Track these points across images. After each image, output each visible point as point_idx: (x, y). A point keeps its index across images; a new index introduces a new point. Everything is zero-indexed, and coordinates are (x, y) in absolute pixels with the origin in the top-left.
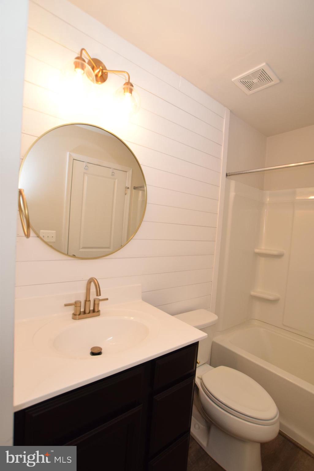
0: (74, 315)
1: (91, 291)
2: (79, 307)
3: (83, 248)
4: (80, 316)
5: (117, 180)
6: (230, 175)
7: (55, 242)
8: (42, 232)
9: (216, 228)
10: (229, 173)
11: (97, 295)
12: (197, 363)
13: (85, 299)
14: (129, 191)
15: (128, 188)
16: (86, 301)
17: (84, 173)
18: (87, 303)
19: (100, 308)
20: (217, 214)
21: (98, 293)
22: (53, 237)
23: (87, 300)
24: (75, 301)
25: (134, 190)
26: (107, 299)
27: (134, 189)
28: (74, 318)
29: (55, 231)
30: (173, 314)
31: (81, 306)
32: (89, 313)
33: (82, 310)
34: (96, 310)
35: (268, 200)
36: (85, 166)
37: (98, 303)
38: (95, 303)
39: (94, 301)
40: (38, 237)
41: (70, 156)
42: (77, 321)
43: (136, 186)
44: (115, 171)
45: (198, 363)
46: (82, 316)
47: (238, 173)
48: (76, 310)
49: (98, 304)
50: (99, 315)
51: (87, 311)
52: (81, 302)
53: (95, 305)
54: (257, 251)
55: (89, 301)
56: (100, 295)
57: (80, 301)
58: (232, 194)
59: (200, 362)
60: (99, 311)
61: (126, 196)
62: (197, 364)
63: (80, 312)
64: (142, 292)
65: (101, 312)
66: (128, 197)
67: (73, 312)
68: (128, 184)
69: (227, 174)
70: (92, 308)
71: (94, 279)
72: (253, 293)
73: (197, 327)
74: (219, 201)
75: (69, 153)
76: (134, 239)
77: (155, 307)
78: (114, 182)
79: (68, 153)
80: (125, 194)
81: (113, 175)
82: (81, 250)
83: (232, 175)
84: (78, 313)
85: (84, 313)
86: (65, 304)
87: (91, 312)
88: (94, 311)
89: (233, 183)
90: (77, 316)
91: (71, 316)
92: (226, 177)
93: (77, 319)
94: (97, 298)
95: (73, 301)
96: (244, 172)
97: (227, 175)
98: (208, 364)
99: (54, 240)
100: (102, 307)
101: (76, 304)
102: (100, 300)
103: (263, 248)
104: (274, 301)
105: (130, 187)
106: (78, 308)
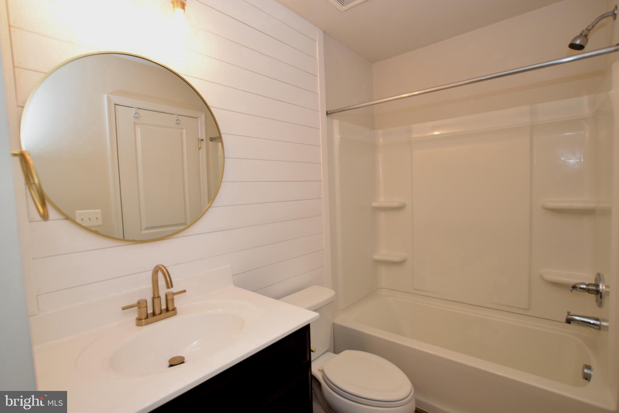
0: (139, 319)
1: (160, 283)
2: (144, 307)
3: (147, 228)
4: (147, 320)
5: (184, 131)
6: (331, 114)
7: (101, 226)
8: (80, 214)
9: (321, 181)
10: (330, 111)
11: (168, 287)
12: (310, 351)
13: (152, 296)
14: (204, 144)
15: (202, 140)
16: (154, 298)
17: (135, 124)
18: (156, 300)
19: (176, 305)
20: (320, 163)
21: (169, 284)
22: (97, 218)
23: (156, 297)
24: (138, 301)
25: (210, 142)
26: (185, 291)
27: (211, 140)
28: (139, 325)
29: (100, 210)
30: (278, 298)
31: (147, 306)
32: (161, 313)
33: (150, 311)
34: (170, 308)
35: (381, 141)
36: (134, 114)
37: (172, 298)
38: (168, 299)
39: (166, 296)
40: (67, 219)
41: (109, 100)
42: (144, 327)
43: (212, 137)
44: (180, 118)
45: (313, 351)
46: (151, 319)
47: (341, 110)
48: (140, 313)
49: (173, 300)
50: (175, 314)
51: (157, 311)
52: (146, 301)
53: (168, 301)
54: (375, 204)
55: (159, 297)
56: (172, 286)
57: (145, 299)
58: (337, 137)
59: (315, 350)
60: (174, 309)
61: (200, 150)
62: (312, 353)
63: (147, 314)
64: (233, 276)
65: (178, 310)
66: (203, 152)
67: (137, 316)
68: (202, 134)
69: (327, 112)
70: (164, 307)
71: (161, 266)
72: (376, 257)
73: (309, 309)
74: (321, 147)
75: (107, 96)
76: (212, 207)
77: (253, 291)
78: (182, 134)
79: (105, 96)
80: (199, 149)
81: (177, 124)
82: (144, 232)
83: (333, 113)
84: (144, 316)
85: (154, 314)
86: (122, 308)
87: (164, 311)
88: (167, 310)
89: (336, 123)
90: (143, 320)
91: (134, 322)
92: (327, 116)
93: (144, 324)
94: (169, 292)
95: (135, 302)
96: (347, 109)
97: (327, 114)
98: (331, 352)
99: (100, 223)
100: (179, 303)
101: (141, 304)
102: (174, 294)
103: (382, 201)
104: (401, 263)
105: (204, 138)
106: (144, 310)
